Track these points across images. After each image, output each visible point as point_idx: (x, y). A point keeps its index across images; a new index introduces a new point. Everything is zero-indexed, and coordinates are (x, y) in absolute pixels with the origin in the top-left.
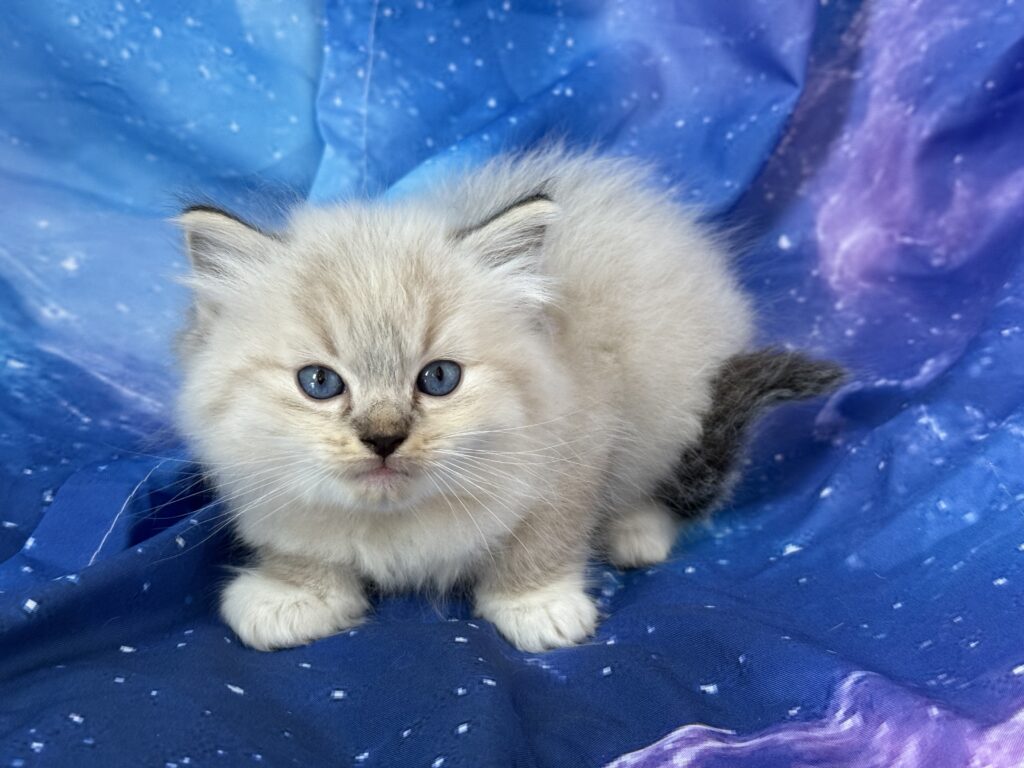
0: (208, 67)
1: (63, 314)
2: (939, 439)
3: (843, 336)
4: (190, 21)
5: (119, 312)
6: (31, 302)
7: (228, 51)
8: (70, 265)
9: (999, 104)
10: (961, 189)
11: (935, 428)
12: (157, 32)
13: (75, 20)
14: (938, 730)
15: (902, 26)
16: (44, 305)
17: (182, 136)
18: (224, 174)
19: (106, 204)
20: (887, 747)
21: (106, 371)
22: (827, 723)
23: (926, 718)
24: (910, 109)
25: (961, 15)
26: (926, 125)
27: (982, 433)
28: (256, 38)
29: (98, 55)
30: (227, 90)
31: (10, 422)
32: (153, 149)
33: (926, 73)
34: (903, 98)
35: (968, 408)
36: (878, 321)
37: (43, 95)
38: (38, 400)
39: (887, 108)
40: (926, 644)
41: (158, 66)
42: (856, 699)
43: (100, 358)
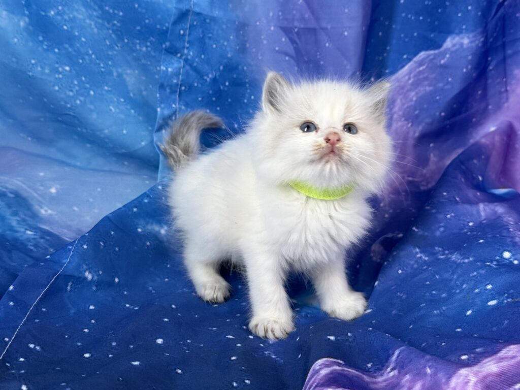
0: (113, 107)
1: (50, 212)
2: (425, 260)
3: (384, 217)
4: (106, 88)
5: (74, 210)
6: (36, 207)
7: (122, 100)
8: (53, 190)
9: (448, 122)
10: (433, 158)
11: (423, 257)
12: (92, 93)
13: (57, 88)
14: (431, 380)
15: (405, 91)
16: (42, 208)
17: (102, 136)
18: (120, 152)
19: (69, 165)
20: (407, 385)
21: (68, 236)
22: (383, 373)
23: (426, 374)
24: (410, 124)
25: (430, 85)
26: (417, 131)
27: (443, 255)
28: (134, 95)
29: (66, 103)
30: (122, 116)
31: (28, 259)
32: (90, 142)
33: (415, 110)
34: (406, 120)
35: (436, 248)
36: (398, 211)
37: (42, 119)
38: (40, 249)
39: (400, 123)
40: (424, 345)
41: (92, 107)
42: (397, 364)
43: (65, 231)
